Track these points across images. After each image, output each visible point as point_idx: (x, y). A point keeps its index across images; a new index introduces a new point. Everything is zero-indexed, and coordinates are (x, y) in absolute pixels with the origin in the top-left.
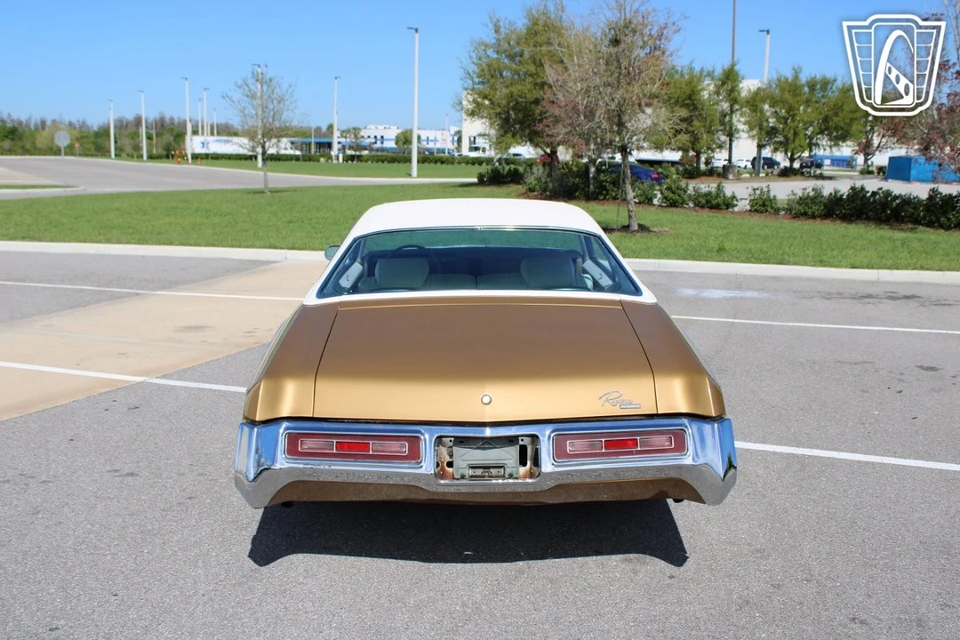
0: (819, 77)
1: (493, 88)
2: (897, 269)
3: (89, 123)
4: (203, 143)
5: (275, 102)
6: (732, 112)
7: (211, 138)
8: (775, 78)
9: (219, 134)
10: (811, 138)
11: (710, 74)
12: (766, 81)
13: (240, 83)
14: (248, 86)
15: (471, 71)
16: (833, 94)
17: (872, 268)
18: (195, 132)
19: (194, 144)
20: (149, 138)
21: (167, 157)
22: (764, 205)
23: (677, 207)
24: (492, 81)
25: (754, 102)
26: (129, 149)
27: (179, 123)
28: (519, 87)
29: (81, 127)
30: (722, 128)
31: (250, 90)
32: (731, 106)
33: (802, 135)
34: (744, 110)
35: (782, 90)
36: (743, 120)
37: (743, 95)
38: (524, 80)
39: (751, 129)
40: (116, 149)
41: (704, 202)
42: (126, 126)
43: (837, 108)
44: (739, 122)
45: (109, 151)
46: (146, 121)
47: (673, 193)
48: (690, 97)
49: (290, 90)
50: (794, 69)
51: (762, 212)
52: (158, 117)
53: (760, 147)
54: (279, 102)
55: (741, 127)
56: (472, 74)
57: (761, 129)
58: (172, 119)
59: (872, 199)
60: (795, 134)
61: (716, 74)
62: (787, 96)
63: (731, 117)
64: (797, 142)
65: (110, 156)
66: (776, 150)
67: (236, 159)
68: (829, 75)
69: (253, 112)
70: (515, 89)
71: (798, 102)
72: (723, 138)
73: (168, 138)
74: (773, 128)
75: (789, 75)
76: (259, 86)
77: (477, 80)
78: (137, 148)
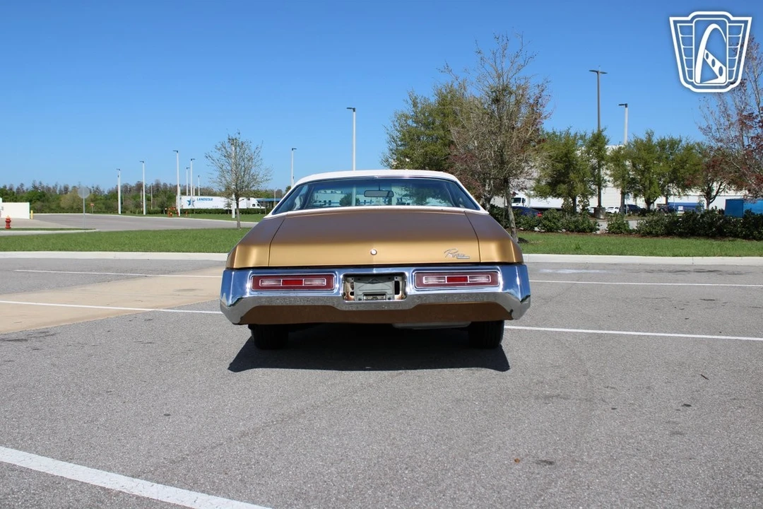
0: (667, 138)
1: (412, 148)
2: (707, 256)
3: (101, 189)
4: (189, 201)
5: (246, 160)
6: (600, 166)
7: (196, 198)
8: (633, 140)
9: (201, 195)
10: (663, 187)
11: (582, 138)
12: (626, 143)
13: (219, 146)
14: (225, 148)
15: (395, 136)
16: (679, 151)
17: (689, 256)
18: (183, 193)
19: (183, 202)
20: (148, 199)
21: (162, 212)
22: (619, 228)
23: (553, 232)
24: (411, 143)
25: (617, 158)
26: (132, 207)
27: (170, 188)
28: (432, 147)
29: (95, 192)
30: (592, 179)
31: (227, 152)
32: (599, 162)
33: (656, 184)
34: (609, 164)
35: (639, 150)
36: (608, 172)
37: (608, 153)
38: (436, 142)
39: (616, 180)
40: (122, 208)
41: (573, 227)
42: (130, 191)
43: (683, 162)
44: (606, 173)
45: (117, 210)
46: (146, 187)
47: (550, 221)
48: (566, 155)
49: (257, 151)
50: (647, 133)
51: (617, 233)
52: (154, 183)
53: (624, 194)
54: (249, 160)
55: (606, 178)
56: (395, 138)
57: (623, 180)
58: (165, 185)
59: (701, 221)
60: (651, 183)
61: (587, 137)
62: (644, 154)
63: (599, 171)
64: (652, 189)
65: (118, 213)
66: (635, 196)
67: (215, 213)
68: (676, 137)
69: (229, 168)
70: (430, 149)
71: (651, 158)
72: (593, 187)
73: (162, 198)
74: (633, 179)
75: (643, 137)
76: (233, 148)
77: (399, 143)
78: (139, 206)
